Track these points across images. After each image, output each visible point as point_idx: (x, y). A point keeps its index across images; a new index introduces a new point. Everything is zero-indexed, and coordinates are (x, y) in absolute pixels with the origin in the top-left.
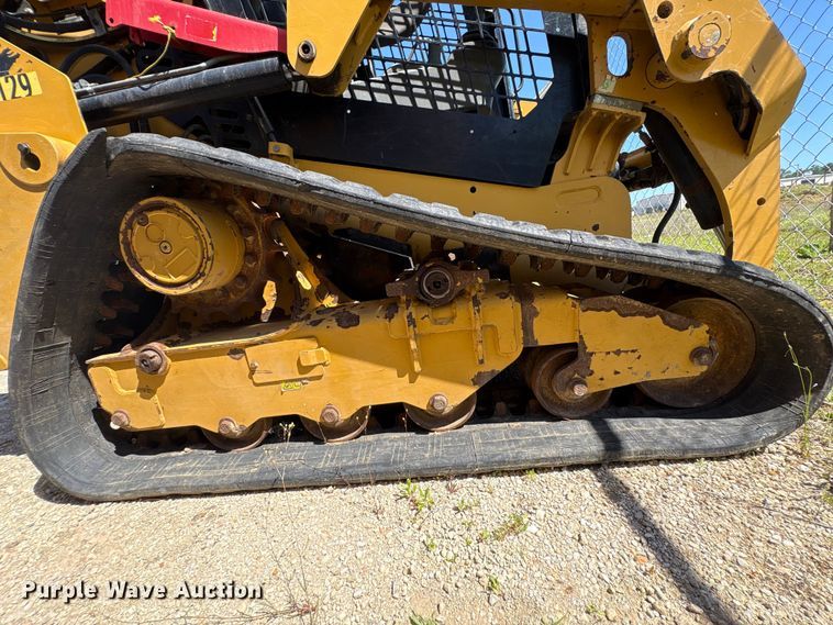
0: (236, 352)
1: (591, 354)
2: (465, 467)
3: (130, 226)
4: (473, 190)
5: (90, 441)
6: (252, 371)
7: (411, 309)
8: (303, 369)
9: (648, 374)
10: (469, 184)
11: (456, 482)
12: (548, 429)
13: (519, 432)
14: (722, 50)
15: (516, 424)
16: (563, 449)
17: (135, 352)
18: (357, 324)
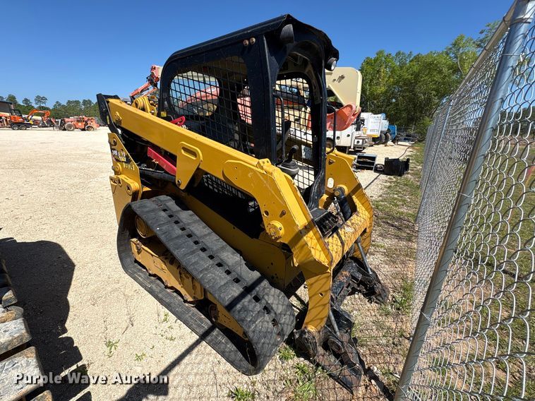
0: (152, 255)
1: (219, 311)
4: (234, 228)
5: (130, 256)
6: (154, 262)
8: (162, 268)
11: (179, 321)
12: (207, 323)
13: (201, 319)
14: (277, 239)
15: (203, 316)
16: (201, 331)
17: (138, 242)
18: (172, 265)
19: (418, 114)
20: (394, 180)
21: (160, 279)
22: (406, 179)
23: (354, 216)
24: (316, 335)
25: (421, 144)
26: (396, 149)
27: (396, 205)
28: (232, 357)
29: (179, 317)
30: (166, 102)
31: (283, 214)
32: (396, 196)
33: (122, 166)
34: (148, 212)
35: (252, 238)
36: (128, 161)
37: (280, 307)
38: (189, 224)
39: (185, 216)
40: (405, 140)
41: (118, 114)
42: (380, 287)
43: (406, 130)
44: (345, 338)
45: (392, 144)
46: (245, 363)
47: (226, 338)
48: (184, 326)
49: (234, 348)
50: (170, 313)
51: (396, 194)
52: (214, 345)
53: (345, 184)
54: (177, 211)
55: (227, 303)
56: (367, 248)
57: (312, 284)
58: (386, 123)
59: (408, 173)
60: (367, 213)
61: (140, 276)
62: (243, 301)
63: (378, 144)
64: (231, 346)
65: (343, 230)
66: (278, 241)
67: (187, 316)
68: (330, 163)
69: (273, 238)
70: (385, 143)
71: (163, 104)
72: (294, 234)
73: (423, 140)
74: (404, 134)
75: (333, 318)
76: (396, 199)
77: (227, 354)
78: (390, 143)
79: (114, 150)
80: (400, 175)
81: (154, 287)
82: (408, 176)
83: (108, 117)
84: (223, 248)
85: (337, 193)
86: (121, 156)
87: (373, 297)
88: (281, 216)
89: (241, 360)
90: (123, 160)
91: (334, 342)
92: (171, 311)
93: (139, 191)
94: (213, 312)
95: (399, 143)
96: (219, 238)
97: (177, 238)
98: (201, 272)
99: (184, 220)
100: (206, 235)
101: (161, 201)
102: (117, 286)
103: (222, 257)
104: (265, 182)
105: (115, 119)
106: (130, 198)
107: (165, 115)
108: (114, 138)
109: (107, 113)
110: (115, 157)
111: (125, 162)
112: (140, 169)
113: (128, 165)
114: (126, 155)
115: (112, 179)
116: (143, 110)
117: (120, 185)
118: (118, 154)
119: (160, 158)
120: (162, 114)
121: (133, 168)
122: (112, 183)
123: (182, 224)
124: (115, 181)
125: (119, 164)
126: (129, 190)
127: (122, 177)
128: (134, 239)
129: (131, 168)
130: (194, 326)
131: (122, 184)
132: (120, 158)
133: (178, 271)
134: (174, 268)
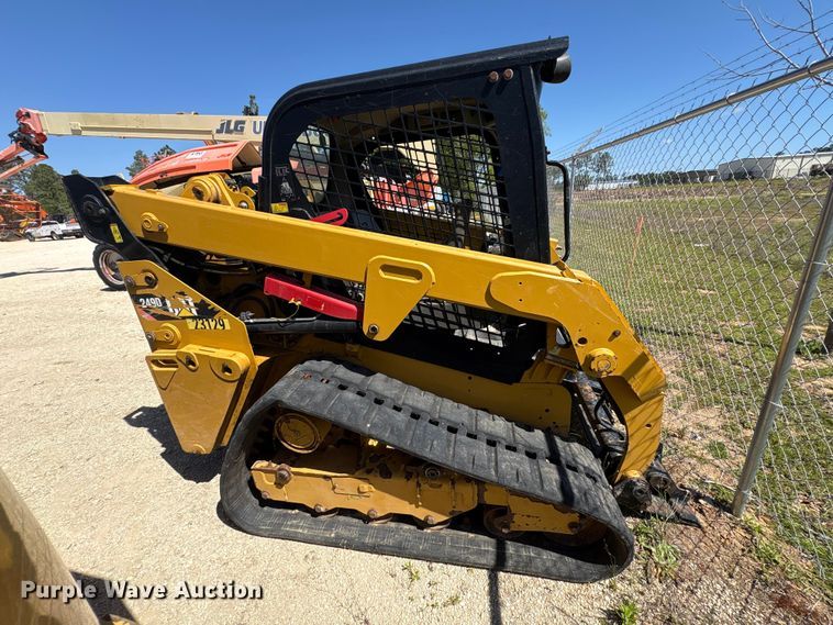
0: (327, 478)
1: (514, 514)
2: (439, 559)
3: (280, 423)
4: (470, 378)
6: (334, 488)
7: (420, 479)
8: (360, 492)
10: (467, 375)
11: (434, 565)
12: (487, 544)
13: (472, 541)
14: (610, 373)
15: (471, 535)
16: (490, 560)
17: (274, 465)
18: (390, 477)
21: (353, 513)
28: (564, 570)
29: (430, 558)
30: (286, 185)
31: (615, 334)
35: (510, 383)
36: (204, 312)
38: (398, 397)
39: (379, 383)
46: (588, 567)
47: (532, 548)
48: (452, 568)
49: (554, 556)
50: (413, 561)
52: (525, 569)
54: (363, 383)
57: (634, 418)
61: (297, 527)
64: (548, 557)
67: (447, 549)
69: (604, 373)
71: (277, 187)
72: (633, 359)
77: (554, 570)
81: (345, 533)
83: (115, 228)
84: (470, 415)
86: (177, 305)
88: (610, 340)
89: (579, 567)
90: (185, 313)
92: (409, 556)
93: (249, 368)
94: (498, 520)
96: (451, 402)
99: (388, 395)
101: (321, 373)
104: (582, 296)
105: (144, 230)
106: (232, 388)
107: (286, 210)
108: (144, 271)
109: (113, 217)
110: (152, 311)
111: (194, 318)
112: (246, 324)
113: (206, 323)
114: (195, 304)
115: (154, 361)
116: (217, 201)
117: (191, 366)
118: (165, 304)
119: (306, 294)
120: (273, 205)
121: (223, 325)
122: (156, 368)
123: (389, 400)
124: (169, 362)
125: (169, 325)
126: (230, 371)
127: (192, 349)
128: (259, 464)
129: (218, 326)
130: (473, 558)
131: (197, 363)
132: (173, 311)
133: (412, 483)
134: (397, 481)
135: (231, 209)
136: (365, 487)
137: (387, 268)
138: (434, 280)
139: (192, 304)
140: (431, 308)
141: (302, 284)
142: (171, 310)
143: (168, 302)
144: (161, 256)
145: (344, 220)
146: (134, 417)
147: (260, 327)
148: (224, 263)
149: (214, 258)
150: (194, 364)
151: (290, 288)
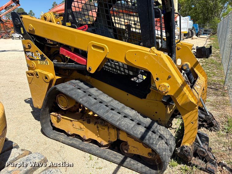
0: (71, 121)
1: (129, 145)
2: (101, 156)
3: (58, 97)
4: (128, 95)
5: (49, 126)
6: (73, 125)
7: (98, 125)
8: (81, 128)
9: (140, 154)
10: (127, 93)
11: (99, 158)
14: (166, 93)
15: (116, 153)
17: (57, 114)
18: (90, 123)
19: (210, 15)
20: (204, 61)
22: (211, 60)
23: (198, 80)
24: (191, 148)
25: (214, 35)
26: (200, 41)
27: (210, 76)
29: (99, 155)
30: (70, 16)
31: (169, 77)
32: (208, 71)
33: (37, 63)
34: (70, 90)
35: (142, 98)
36: (43, 59)
37: (168, 135)
38: (98, 96)
39: (93, 91)
40: (204, 34)
41: (32, 26)
42: (215, 122)
43: (203, 26)
44: (206, 148)
45: (196, 37)
49: (142, 165)
51: (208, 70)
52: (129, 166)
53: (189, 62)
54: (87, 89)
55: (139, 136)
56: (205, 100)
57: (187, 118)
58: (191, 22)
59: (212, 56)
60: (203, 78)
61: (61, 138)
62: (148, 134)
63: (187, 38)
64: (140, 165)
65: (196, 87)
66: (166, 95)
67: (105, 155)
68: (178, 49)
69: (164, 93)
70: (191, 37)
71: (68, 17)
73: (215, 34)
74: (203, 30)
75: (198, 137)
76: (209, 73)
78: (195, 36)
79: (29, 52)
80: (207, 58)
81: (75, 143)
82: (212, 58)
83: (22, 29)
84: (123, 107)
85: (185, 68)
86: (36, 55)
87: (212, 128)
88: (168, 79)
90: (38, 58)
91: (201, 151)
93: (53, 79)
94: (124, 147)
95: (201, 36)
96: (118, 102)
97: (94, 104)
98: (117, 121)
99: (94, 94)
100: (110, 101)
101: (74, 83)
102: (46, 146)
103: (125, 112)
104: (156, 60)
105: (29, 30)
106: (47, 85)
107: (70, 25)
108: (28, 43)
109: (21, 25)
110: (29, 57)
111: (40, 60)
112: (54, 64)
113: (43, 62)
114: (40, 55)
115: (28, 73)
116: (51, 21)
117: (37, 76)
118: (33, 55)
119: (71, 54)
120: (67, 23)
121: (47, 63)
122: (28, 76)
123: (93, 96)
124: (32, 74)
125: (33, 62)
126: (47, 79)
127: (38, 71)
128: (53, 113)
129: (46, 64)
130: (112, 159)
131: (39, 75)
132: (35, 58)
133: (96, 126)
134: (92, 125)
135: (54, 24)
136: (82, 126)
137: (95, 46)
138: (108, 51)
139: (39, 55)
140: (115, 65)
141: (71, 51)
142: (34, 57)
143: (33, 54)
144: (33, 39)
145: (86, 29)
146: (27, 100)
147: (58, 65)
148: (52, 43)
149: (49, 41)
150: (38, 76)
151: (67, 52)
